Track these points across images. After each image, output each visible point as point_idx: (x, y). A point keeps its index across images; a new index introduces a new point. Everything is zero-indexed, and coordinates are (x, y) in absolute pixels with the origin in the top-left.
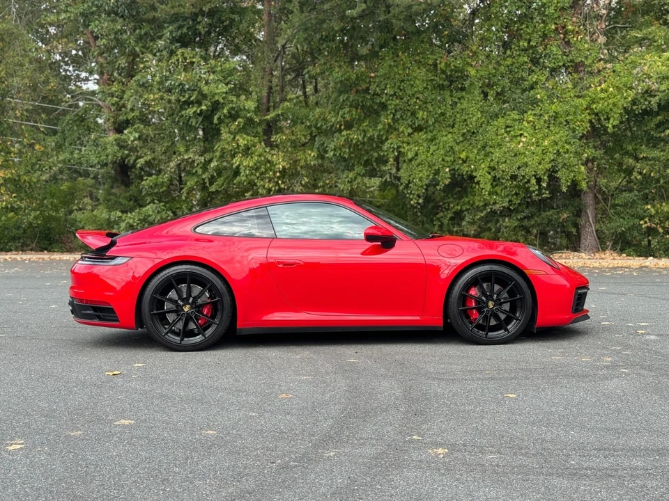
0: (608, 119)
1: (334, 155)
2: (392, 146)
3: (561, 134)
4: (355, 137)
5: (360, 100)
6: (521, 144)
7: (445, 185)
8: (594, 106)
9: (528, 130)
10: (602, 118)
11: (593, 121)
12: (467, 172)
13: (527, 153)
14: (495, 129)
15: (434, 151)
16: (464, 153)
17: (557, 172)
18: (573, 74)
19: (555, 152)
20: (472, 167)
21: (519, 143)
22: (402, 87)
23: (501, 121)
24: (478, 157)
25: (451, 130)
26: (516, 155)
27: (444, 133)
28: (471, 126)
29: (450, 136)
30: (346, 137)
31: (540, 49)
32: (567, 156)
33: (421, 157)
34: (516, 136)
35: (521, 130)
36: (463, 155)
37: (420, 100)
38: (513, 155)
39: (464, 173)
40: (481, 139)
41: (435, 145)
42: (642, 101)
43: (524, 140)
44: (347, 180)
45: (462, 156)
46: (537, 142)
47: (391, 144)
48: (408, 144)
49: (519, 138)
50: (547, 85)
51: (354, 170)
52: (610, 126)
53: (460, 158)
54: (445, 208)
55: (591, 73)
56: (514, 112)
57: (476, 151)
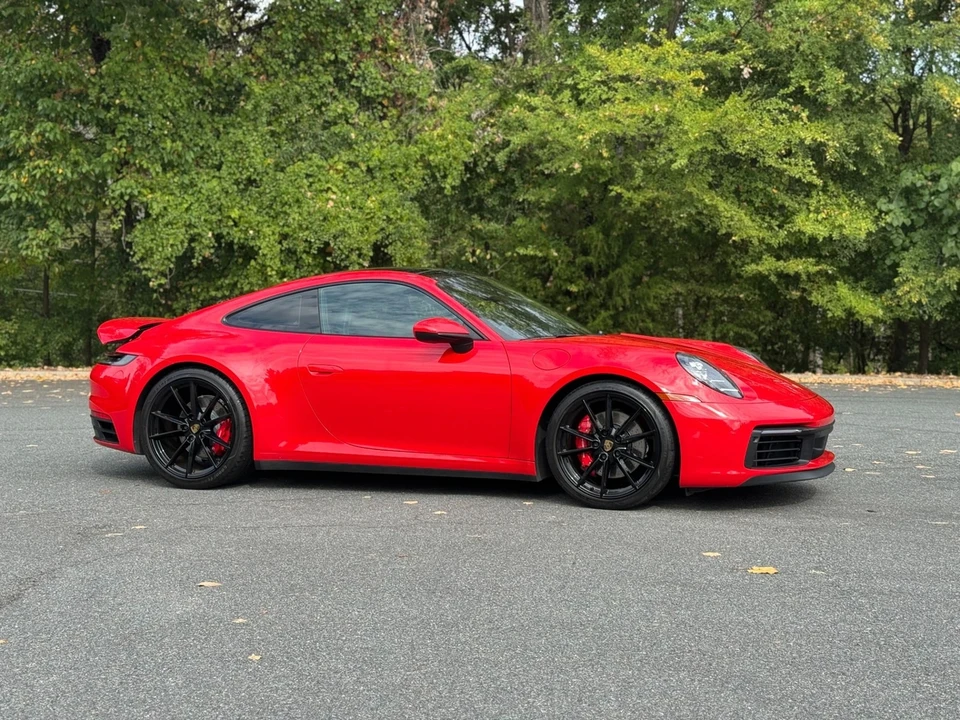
0: (445, 177)
1: (19, 199)
2: (129, 191)
3: (390, 193)
4: (61, 171)
5: (72, 111)
6: (331, 203)
7: (204, 257)
8: (431, 158)
9: (339, 183)
10: (438, 175)
11: (426, 177)
12: (239, 239)
13: (341, 216)
14: (293, 178)
15: (191, 204)
16: (236, 210)
17: (386, 246)
18: (390, 108)
19: (385, 217)
20: (251, 232)
21: (328, 200)
22: (144, 98)
23: (300, 167)
24: (259, 218)
25: (217, 174)
26: (325, 219)
27: (205, 177)
28: (252, 170)
29: (215, 182)
30: (43, 170)
31: (351, 67)
32: (402, 224)
33: (172, 214)
34: (321, 191)
35: (327, 182)
36: (235, 214)
37: (171, 121)
38: (321, 218)
39: (236, 241)
40: (268, 191)
41: (193, 194)
42: (483, 156)
43: (334, 197)
44: (34, 243)
45: (233, 216)
46: (353, 202)
47: (126, 188)
48: (152, 191)
49: (324, 194)
50: (357, 120)
51: (47, 227)
52: (448, 186)
53: (230, 217)
54: (185, 293)
55: (421, 110)
56: (315, 155)
57: (255, 209)
